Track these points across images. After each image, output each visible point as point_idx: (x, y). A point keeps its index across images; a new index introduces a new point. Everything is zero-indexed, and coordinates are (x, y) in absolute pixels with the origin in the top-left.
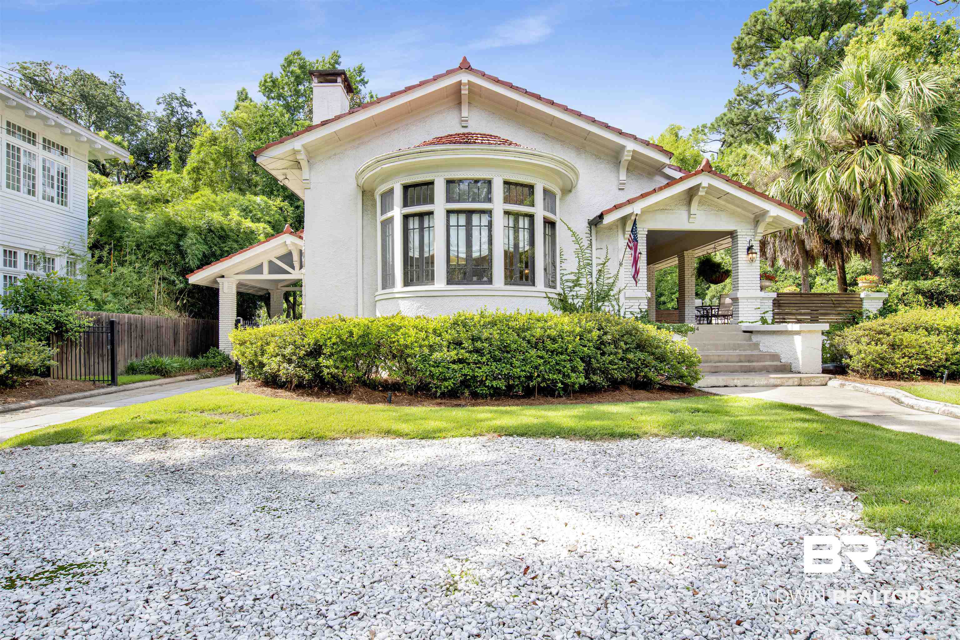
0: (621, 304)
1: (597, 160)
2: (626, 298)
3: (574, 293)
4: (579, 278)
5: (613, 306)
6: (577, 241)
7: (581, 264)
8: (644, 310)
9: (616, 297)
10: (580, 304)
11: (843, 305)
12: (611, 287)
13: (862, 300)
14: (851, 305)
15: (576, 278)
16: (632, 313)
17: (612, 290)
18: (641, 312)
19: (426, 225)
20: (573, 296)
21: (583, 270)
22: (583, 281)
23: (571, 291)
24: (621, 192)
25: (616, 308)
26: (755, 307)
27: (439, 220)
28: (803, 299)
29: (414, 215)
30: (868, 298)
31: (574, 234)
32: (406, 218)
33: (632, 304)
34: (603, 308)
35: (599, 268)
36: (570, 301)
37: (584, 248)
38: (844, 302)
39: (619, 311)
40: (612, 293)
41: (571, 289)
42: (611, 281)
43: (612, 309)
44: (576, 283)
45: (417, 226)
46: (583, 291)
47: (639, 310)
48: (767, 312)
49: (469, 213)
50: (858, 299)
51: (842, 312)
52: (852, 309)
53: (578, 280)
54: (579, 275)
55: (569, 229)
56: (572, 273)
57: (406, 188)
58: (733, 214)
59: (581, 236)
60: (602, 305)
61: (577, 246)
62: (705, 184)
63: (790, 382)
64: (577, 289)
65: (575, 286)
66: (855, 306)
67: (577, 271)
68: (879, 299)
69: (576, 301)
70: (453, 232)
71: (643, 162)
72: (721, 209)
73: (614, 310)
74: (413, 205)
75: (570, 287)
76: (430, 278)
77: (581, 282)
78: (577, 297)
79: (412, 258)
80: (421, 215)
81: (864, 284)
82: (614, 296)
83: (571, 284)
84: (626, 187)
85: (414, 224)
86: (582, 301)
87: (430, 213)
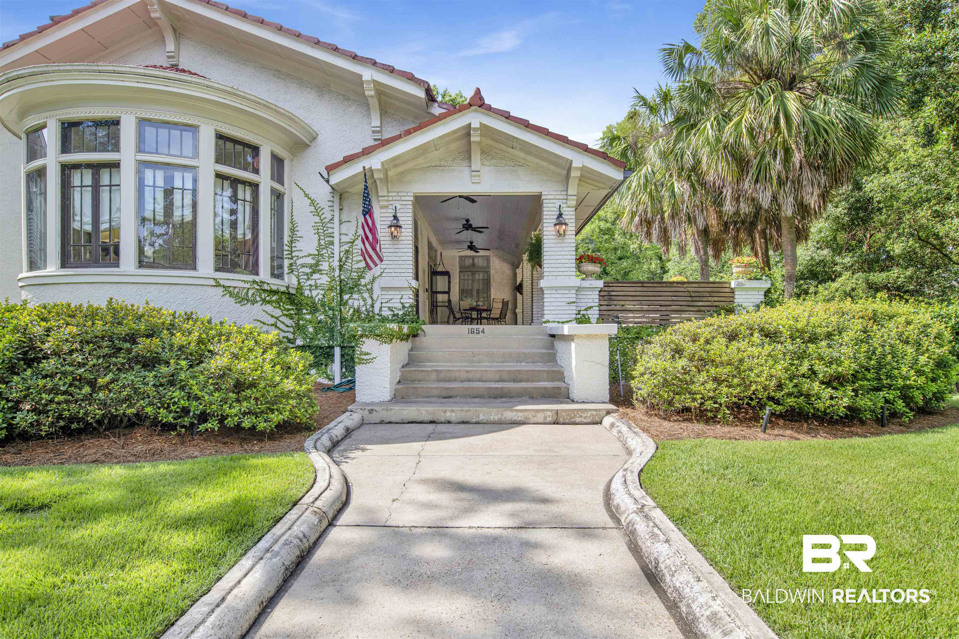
0: (375, 297)
1: (346, 103)
2: (383, 289)
3: (312, 282)
4: (318, 261)
5: (364, 300)
6: (317, 212)
7: (322, 242)
8: (407, 305)
9: (369, 287)
10: (320, 297)
11: (705, 299)
12: (362, 273)
13: (733, 291)
14: (716, 299)
15: (314, 262)
16: (390, 309)
17: (364, 278)
18: (404, 307)
20: (311, 285)
21: (325, 251)
22: (325, 266)
23: (308, 279)
25: (369, 301)
26: (568, 300)
28: (645, 289)
30: (741, 287)
31: (313, 202)
33: (391, 297)
34: (350, 302)
35: (346, 247)
36: (307, 293)
37: (326, 220)
38: (707, 294)
39: (372, 306)
40: (363, 282)
41: (309, 276)
43: (362, 303)
44: (315, 269)
46: (324, 280)
47: (401, 305)
48: (591, 307)
50: (727, 290)
51: (702, 308)
52: (717, 304)
53: (317, 265)
54: (319, 257)
55: (307, 195)
56: (310, 255)
58: (536, 169)
59: (322, 205)
60: (350, 298)
61: (317, 219)
62: (475, 124)
63: (540, 417)
64: (316, 276)
65: (314, 272)
66: (723, 299)
67: (316, 253)
68: (758, 289)
69: (314, 293)
71: (408, 103)
72: (517, 164)
73: (365, 305)
75: (307, 274)
77: (321, 267)
78: (317, 287)
81: (738, 269)
82: (365, 285)
83: (308, 270)
84: (384, 137)
86: (323, 292)
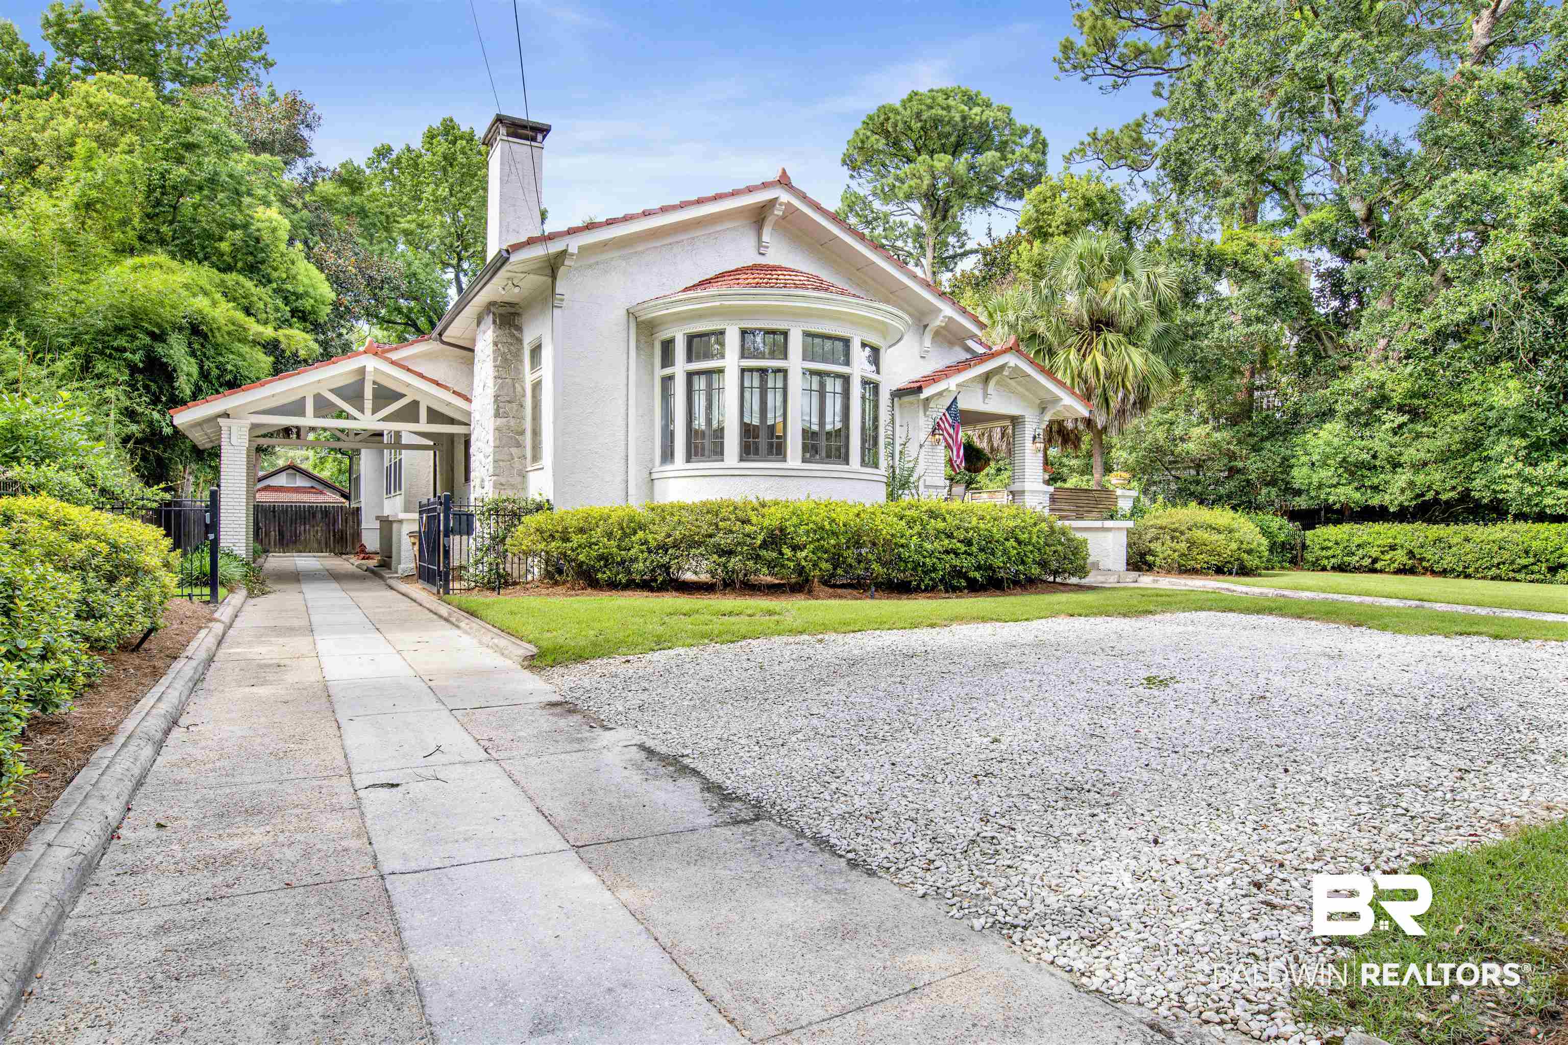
0: (920, 493)
2: (926, 487)
9: (916, 484)
12: (912, 471)
19: (715, 386)
24: (922, 361)
26: (1038, 501)
27: (731, 381)
28: (1072, 494)
29: (699, 373)
30: (1123, 495)
32: (690, 375)
33: (930, 494)
35: (901, 448)
40: (911, 480)
42: (911, 465)
45: (703, 386)
49: (763, 371)
57: (691, 339)
58: (1022, 397)
60: (902, 494)
62: (1012, 364)
68: (1130, 497)
70: (747, 395)
71: (953, 331)
74: (698, 359)
76: (718, 452)
79: (696, 431)
80: (708, 373)
84: (928, 356)
85: (700, 383)
87: (721, 371)
